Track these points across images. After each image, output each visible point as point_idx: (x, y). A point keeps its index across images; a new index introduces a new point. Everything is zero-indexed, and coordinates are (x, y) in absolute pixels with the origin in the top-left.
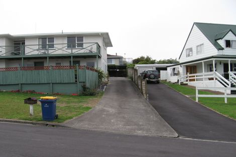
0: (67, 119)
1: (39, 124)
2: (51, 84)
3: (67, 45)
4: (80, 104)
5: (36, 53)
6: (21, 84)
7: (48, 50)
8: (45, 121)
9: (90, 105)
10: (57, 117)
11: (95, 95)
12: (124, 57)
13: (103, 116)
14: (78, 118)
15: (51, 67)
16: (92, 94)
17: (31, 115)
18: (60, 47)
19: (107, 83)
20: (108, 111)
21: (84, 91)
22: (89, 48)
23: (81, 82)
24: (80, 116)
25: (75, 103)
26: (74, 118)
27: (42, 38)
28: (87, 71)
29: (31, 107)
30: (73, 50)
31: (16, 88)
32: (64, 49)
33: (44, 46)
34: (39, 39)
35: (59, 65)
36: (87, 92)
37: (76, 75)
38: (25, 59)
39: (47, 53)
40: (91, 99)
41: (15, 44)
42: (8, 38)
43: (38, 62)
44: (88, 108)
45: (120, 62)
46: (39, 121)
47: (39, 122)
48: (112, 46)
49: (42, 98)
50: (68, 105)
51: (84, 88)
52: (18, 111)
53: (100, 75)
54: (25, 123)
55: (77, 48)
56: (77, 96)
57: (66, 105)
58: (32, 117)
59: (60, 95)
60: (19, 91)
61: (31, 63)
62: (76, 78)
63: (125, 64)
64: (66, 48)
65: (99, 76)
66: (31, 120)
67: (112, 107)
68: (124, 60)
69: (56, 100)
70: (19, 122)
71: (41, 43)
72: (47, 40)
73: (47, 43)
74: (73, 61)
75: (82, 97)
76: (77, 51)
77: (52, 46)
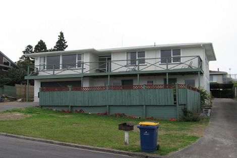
0: (170, 151)
1: (136, 155)
2: (144, 106)
3: (160, 60)
4: (183, 132)
5: (124, 70)
6: (109, 106)
7: (138, 66)
8: (145, 152)
9: (195, 134)
10: (158, 148)
11: (199, 120)
12: (229, 73)
13: (217, 149)
14: (184, 150)
15: (144, 86)
16: (195, 120)
17: (126, 143)
18: (152, 62)
19: (211, 106)
20: (222, 143)
21: (185, 115)
22: (188, 63)
23: (181, 105)
24: (186, 147)
25: (176, 130)
26: (180, 150)
27: (131, 53)
28: (188, 90)
29: (126, 134)
30: (169, 66)
31: (102, 111)
32: (158, 64)
33: (133, 62)
34: (127, 53)
35: (151, 84)
36: (188, 117)
37: (175, 96)
38: (111, 76)
39: (137, 69)
40: (194, 125)
41: (100, 60)
42: (93, 53)
43: (126, 80)
44: (194, 138)
45: (224, 79)
46: (136, 151)
47: (136, 153)
48: (215, 60)
49: (141, 123)
50: (168, 133)
51: (185, 112)
52: (110, 139)
53: (203, 96)
54: (120, 153)
55: (172, 63)
56: (177, 121)
57: (165, 133)
58: (128, 146)
59: (155, 119)
60: (106, 114)
61: (119, 82)
62: (175, 100)
63: (230, 82)
64: (160, 63)
65: (201, 97)
66: (126, 151)
67: (225, 137)
68: (228, 77)
69: (158, 127)
70: (113, 152)
71: (129, 58)
72: (137, 55)
73: (137, 58)
74: (169, 79)
75: (183, 123)
76: (173, 67)
77: (142, 61)
